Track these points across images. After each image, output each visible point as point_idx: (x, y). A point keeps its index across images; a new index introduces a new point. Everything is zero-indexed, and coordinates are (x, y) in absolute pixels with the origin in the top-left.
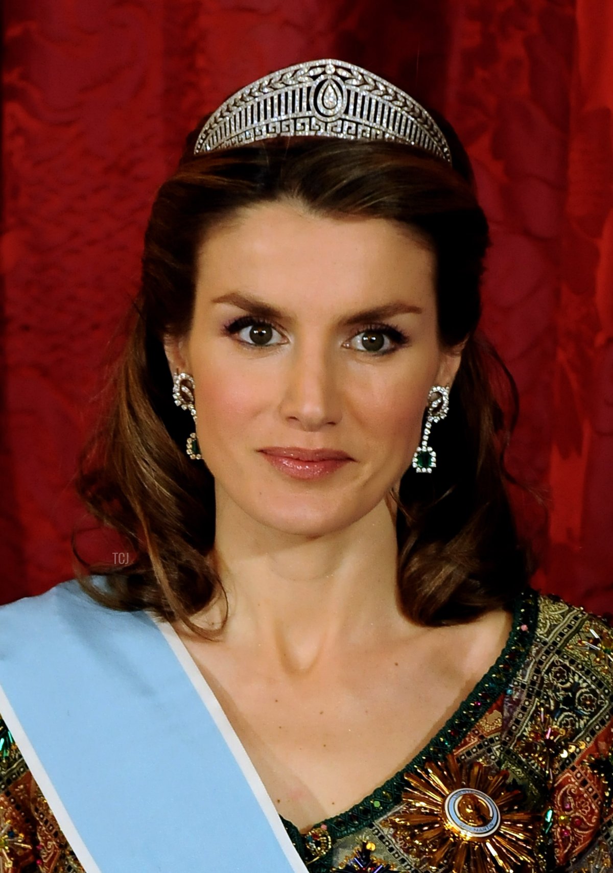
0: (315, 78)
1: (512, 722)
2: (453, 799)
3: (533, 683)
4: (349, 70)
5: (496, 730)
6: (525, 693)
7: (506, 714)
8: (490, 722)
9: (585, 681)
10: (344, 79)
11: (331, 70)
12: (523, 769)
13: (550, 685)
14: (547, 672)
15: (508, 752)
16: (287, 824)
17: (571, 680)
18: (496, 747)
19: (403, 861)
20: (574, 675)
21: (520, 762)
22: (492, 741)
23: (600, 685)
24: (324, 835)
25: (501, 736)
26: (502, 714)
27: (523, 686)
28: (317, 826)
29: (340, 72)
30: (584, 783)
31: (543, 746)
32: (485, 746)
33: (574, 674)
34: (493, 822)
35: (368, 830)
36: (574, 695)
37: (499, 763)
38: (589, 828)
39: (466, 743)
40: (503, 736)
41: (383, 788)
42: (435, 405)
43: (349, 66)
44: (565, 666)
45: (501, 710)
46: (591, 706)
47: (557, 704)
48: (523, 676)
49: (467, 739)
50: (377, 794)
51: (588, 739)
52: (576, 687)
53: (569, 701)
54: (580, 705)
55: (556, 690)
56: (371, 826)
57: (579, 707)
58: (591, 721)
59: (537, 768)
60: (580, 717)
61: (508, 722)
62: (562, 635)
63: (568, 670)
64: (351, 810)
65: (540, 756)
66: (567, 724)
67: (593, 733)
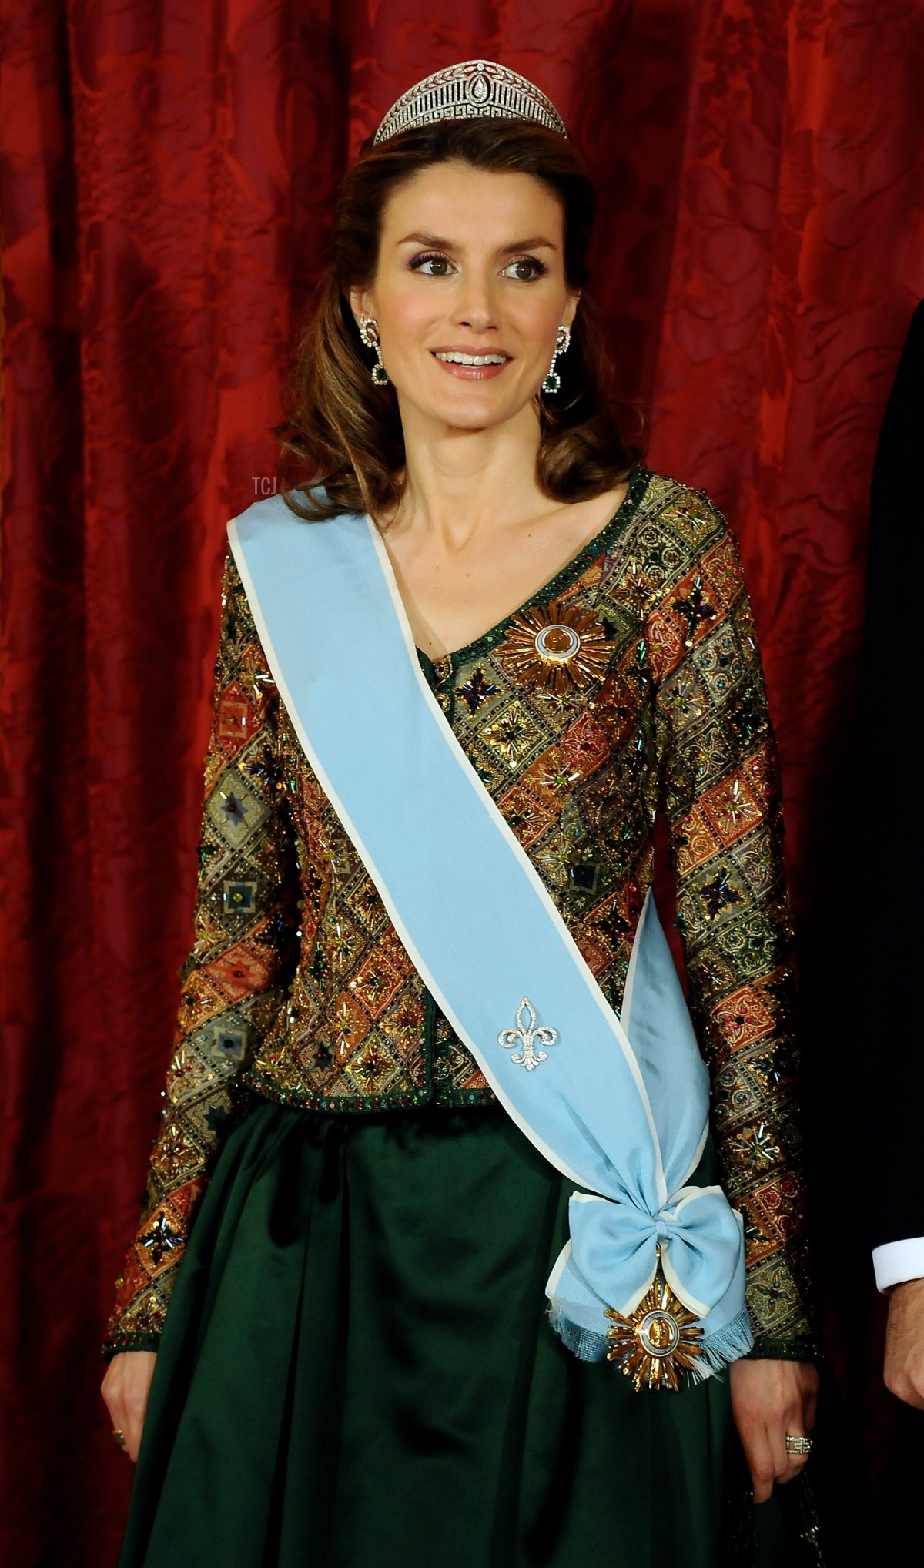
0: (468, 74)
1: (610, 575)
2: (543, 634)
3: (629, 544)
4: (494, 68)
5: (595, 582)
6: (621, 553)
7: (606, 569)
8: (591, 576)
9: (670, 542)
10: (491, 74)
11: (480, 67)
12: (615, 610)
13: (642, 545)
14: (640, 536)
15: (604, 597)
16: (421, 655)
17: (659, 541)
18: (593, 595)
19: (505, 681)
20: (662, 537)
21: (614, 605)
22: (590, 589)
23: (682, 544)
24: (448, 663)
25: (599, 585)
26: (603, 569)
27: (621, 547)
28: (446, 656)
29: (488, 69)
30: (668, 620)
31: (634, 592)
32: (584, 591)
33: (662, 536)
34: (572, 649)
35: (483, 659)
36: (661, 552)
37: (594, 607)
38: (674, 655)
39: (569, 592)
40: (601, 585)
41: (496, 627)
42: (560, 340)
43: (494, 64)
44: (655, 530)
45: (602, 566)
46: (675, 561)
47: (647, 559)
48: (623, 539)
49: (570, 589)
50: (491, 632)
51: (671, 586)
52: (663, 546)
53: (654, 557)
54: (665, 560)
55: (646, 549)
56: (486, 656)
57: (665, 562)
58: (675, 572)
59: (629, 609)
60: (665, 568)
61: (607, 575)
62: (659, 506)
63: (658, 533)
64: (472, 644)
65: (631, 599)
66: (654, 575)
67: (675, 581)
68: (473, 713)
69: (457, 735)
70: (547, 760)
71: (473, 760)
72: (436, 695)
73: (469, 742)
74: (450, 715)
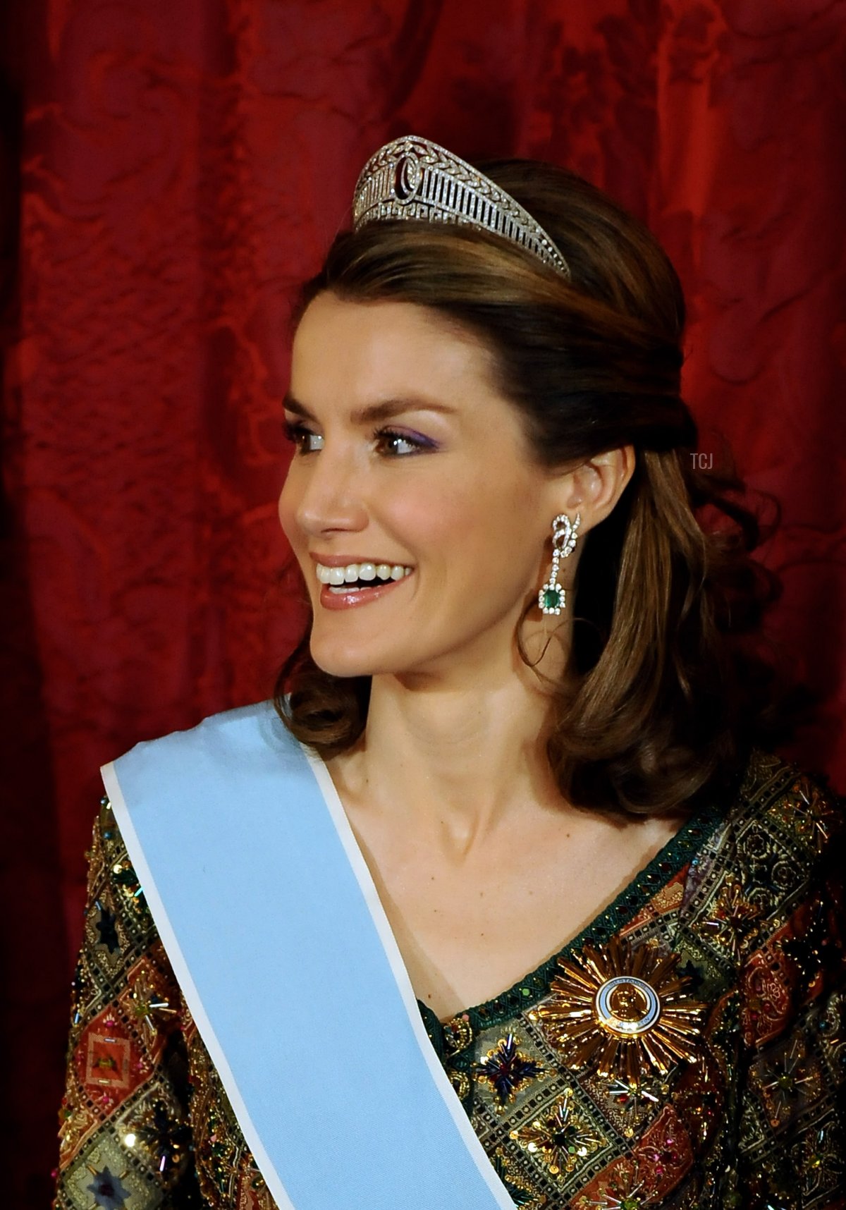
1: (695, 896)
2: (606, 990)
3: (724, 852)
4: (425, 147)
5: (674, 906)
6: (712, 866)
7: (689, 886)
8: (668, 897)
9: (784, 852)
10: (419, 156)
12: (702, 951)
13: (743, 856)
14: (742, 841)
15: (686, 931)
16: (424, 1010)
17: (768, 851)
19: (550, 1057)
20: (772, 845)
21: (699, 943)
22: (667, 918)
23: (801, 857)
24: (466, 1027)
25: (680, 912)
26: (685, 888)
27: (713, 856)
28: (460, 1015)
29: (417, 148)
30: (775, 967)
31: (728, 924)
32: (659, 924)
33: (773, 843)
35: (516, 1021)
36: (770, 867)
37: (673, 944)
38: (778, 1016)
39: (637, 921)
40: (682, 912)
41: (535, 974)
42: (557, 536)
43: (425, 142)
44: (763, 834)
45: (684, 882)
46: (788, 881)
47: (749, 877)
48: (715, 843)
49: (639, 916)
50: (527, 981)
51: (783, 918)
53: (760, 874)
54: (775, 879)
55: (748, 861)
56: (519, 1016)
57: (775, 882)
58: (788, 898)
59: (719, 949)
60: (776, 892)
61: (690, 896)
62: (767, 794)
63: (767, 838)
64: (498, 998)
65: (722, 936)
66: (759, 900)
67: (789, 911)
68: (502, 1103)
69: (478, 1132)
70: (613, 1178)
71: (501, 1171)
72: (448, 1073)
73: (495, 1143)
74: (470, 1103)
